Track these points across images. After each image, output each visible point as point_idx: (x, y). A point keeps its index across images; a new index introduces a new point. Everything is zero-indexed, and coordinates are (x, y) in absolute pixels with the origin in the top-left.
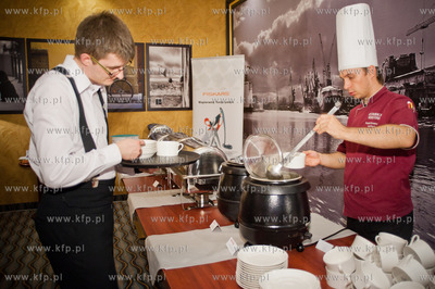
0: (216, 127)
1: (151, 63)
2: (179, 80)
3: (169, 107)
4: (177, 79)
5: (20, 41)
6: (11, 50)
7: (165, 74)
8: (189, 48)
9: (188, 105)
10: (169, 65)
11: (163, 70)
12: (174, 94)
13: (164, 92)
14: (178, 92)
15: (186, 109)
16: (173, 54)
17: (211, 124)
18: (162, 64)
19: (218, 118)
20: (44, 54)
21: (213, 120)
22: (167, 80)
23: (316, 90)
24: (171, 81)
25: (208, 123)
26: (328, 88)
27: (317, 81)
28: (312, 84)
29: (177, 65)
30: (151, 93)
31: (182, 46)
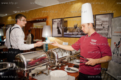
0: (118, 46)
1: (96, 21)
2: (107, 27)
4: (106, 27)
5: (62, 19)
6: (60, 21)
7: (101, 25)
9: (110, 37)
10: (103, 22)
11: (101, 24)
12: (105, 32)
13: (101, 32)
14: (107, 32)
16: (105, 17)
17: (116, 45)
18: (101, 21)
19: (119, 42)
20: (67, 21)
22: (102, 27)
24: (104, 27)
25: (115, 44)
29: (107, 21)
31: (109, 14)
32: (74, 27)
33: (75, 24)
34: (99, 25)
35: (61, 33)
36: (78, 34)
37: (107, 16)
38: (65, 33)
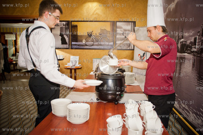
0: (143, 58)
1: (117, 29)
3: (124, 48)
5: (68, 22)
6: (65, 25)
7: (123, 34)
8: (134, 23)
9: (133, 48)
10: (125, 30)
11: (122, 32)
12: (127, 43)
15: (131, 50)
16: (127, 25)
18: (122, 30)
19: (144, 54)
20: (76, 26)
21: (142, 55)
22: (124, 37)
23: (178, 41)
24: (125, 37)
25: (140, 56)
26: (182, 40)
27: (179, 37)
28: (177, 38)
29: (129, 30)
30: (117, 42)
31: (131, 22)
32: (88, 35)
33: (90, 31)
34: (120, 34)
35: (68, 43)
36: (93, 45)
37: (129, 24)
38: (73, 43)
